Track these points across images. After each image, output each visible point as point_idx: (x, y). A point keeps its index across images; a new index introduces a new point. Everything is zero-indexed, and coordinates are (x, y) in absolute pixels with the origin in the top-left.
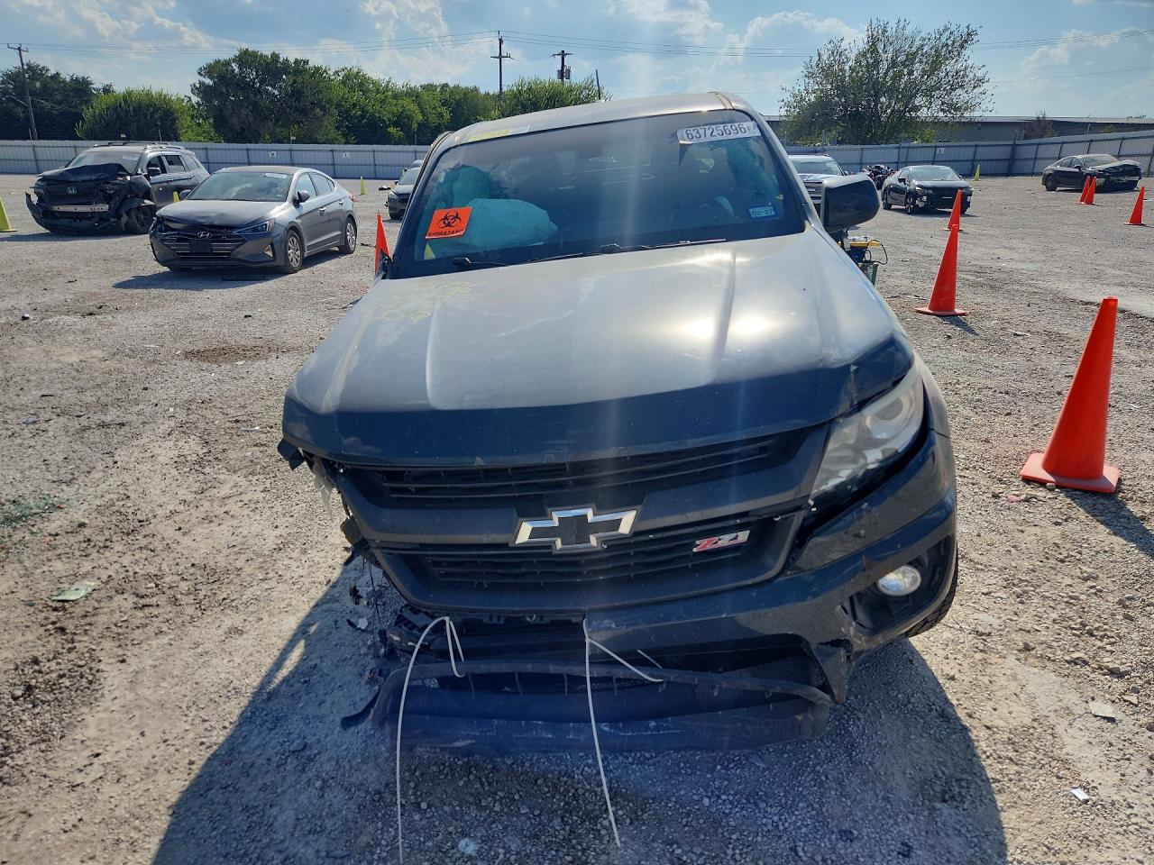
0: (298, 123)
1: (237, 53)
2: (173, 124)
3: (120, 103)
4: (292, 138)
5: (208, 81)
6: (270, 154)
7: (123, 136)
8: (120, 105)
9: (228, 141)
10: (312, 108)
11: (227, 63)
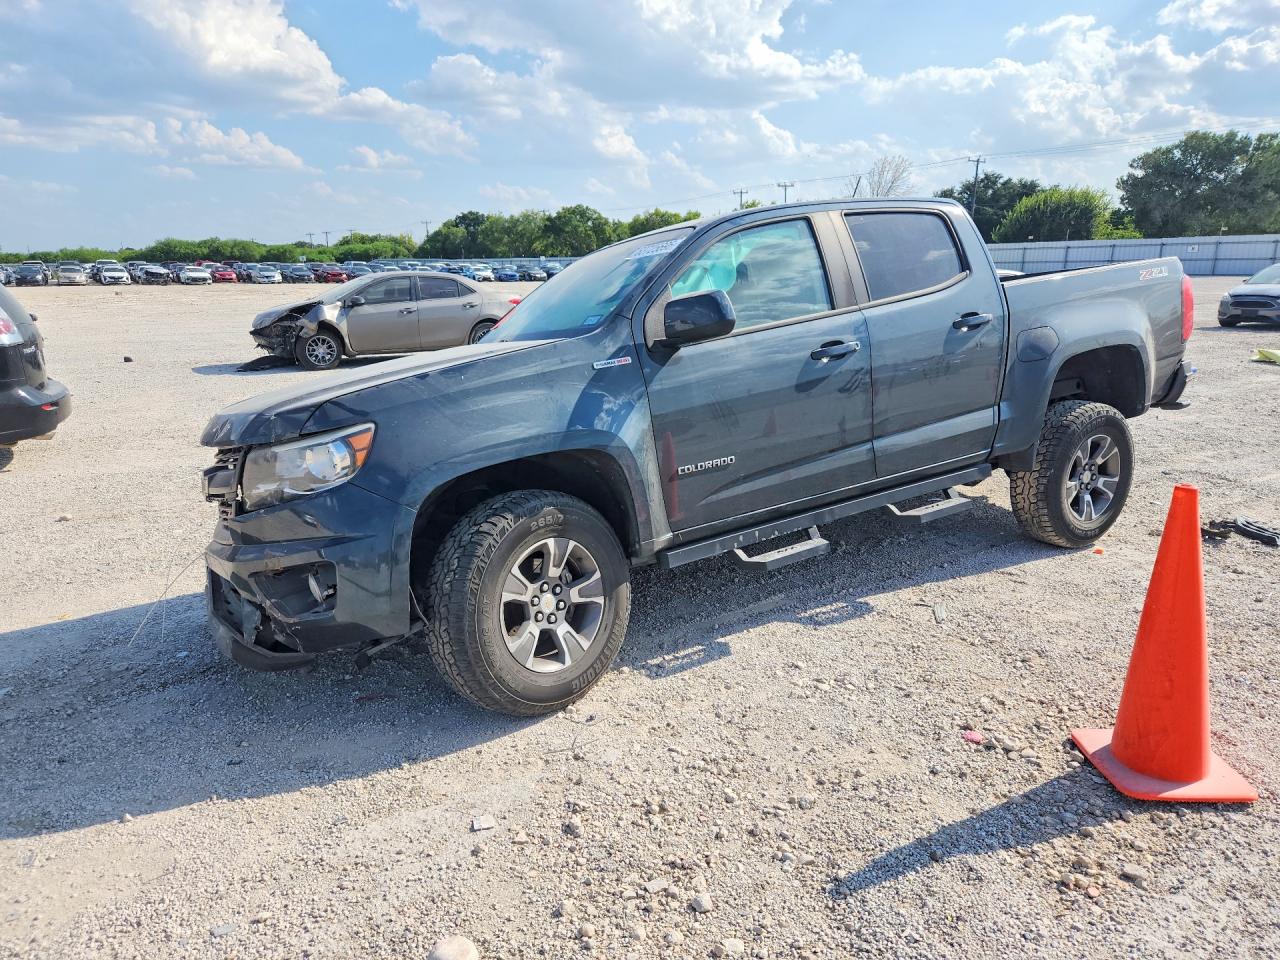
0: (1240, 210)
1: (1184, 138)
2: (1088, 221)
3: (1040, 205)
4: (1223, 229)
5: (1140, 173)
6: (1190, 248)
7: (1030, 237)
8: (1039, 207)
9: (1146, 236)
10: (1263, 192)
11: (1169, 151)
